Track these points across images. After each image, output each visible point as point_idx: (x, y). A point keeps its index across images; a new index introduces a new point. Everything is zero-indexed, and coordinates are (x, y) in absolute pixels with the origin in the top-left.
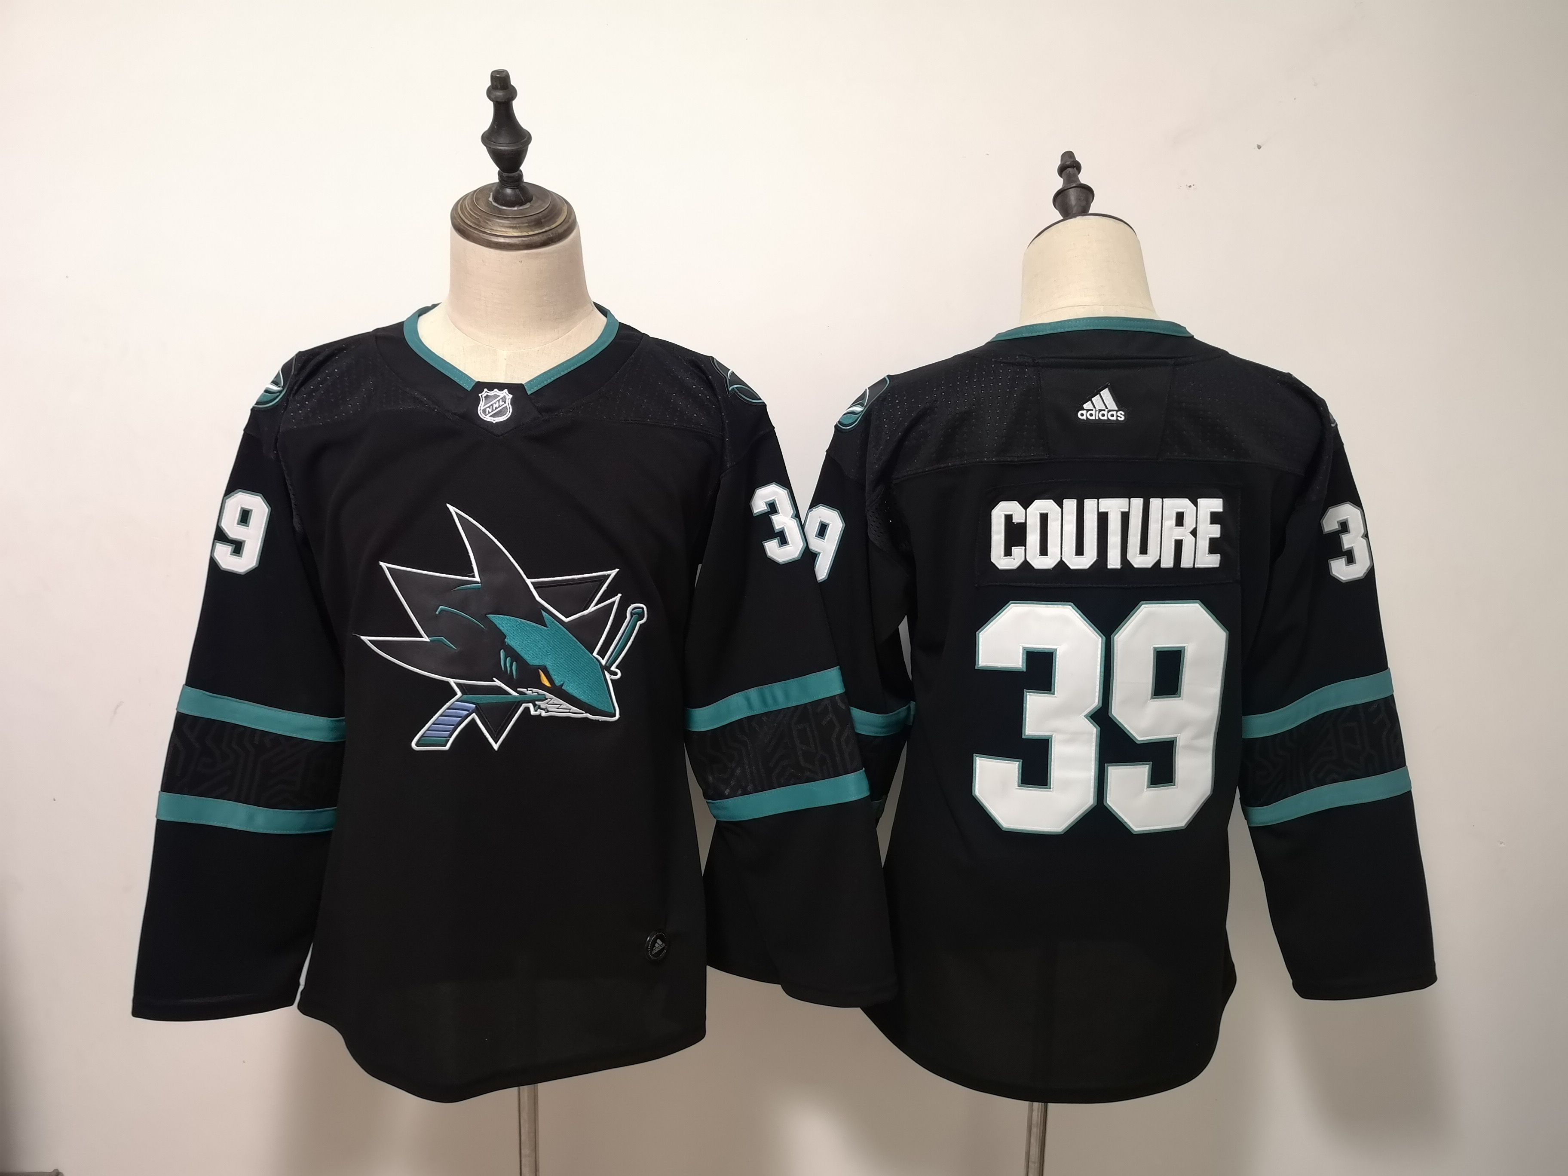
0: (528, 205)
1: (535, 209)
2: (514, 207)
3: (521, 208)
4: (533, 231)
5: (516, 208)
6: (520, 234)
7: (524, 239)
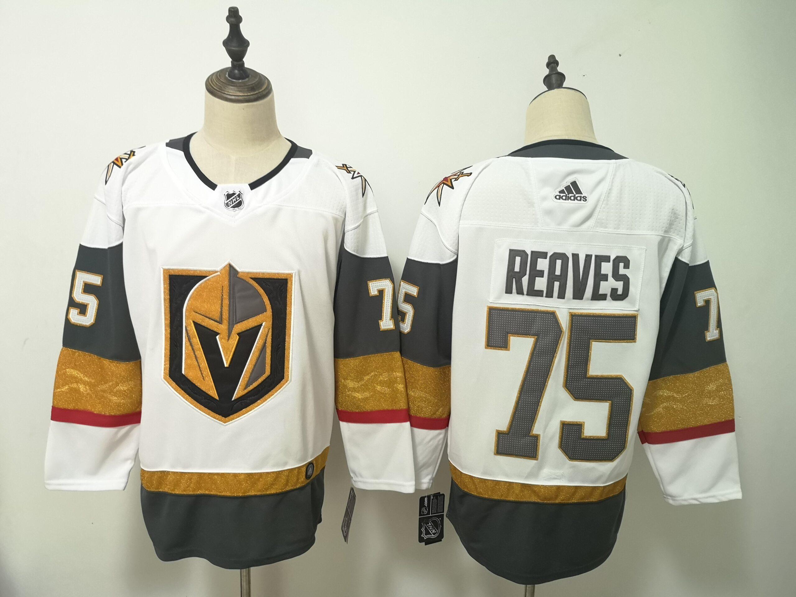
0: (247, 79)
1: (250, 82)
3: (243, 81)
4: (250, 93)
5: (240, 81)
6: (243, 94)
7: (245, 97)
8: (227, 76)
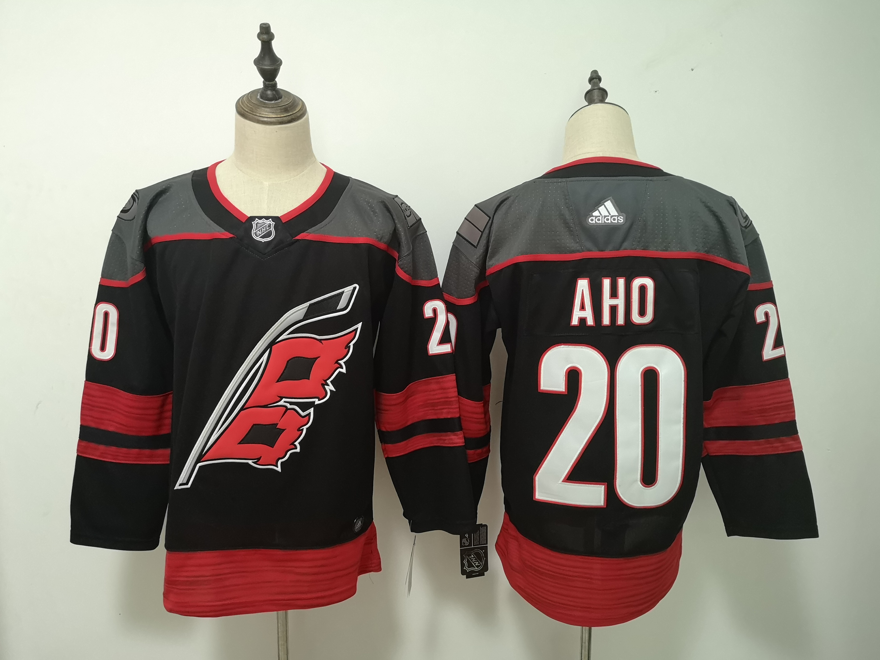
0: (280, 100)
1: (284, 102)
2: (272, 101)
3: (276, 102)
4: (284, 115)
6: (276, 116)
7: (278, 119)
8: (259, 97)
